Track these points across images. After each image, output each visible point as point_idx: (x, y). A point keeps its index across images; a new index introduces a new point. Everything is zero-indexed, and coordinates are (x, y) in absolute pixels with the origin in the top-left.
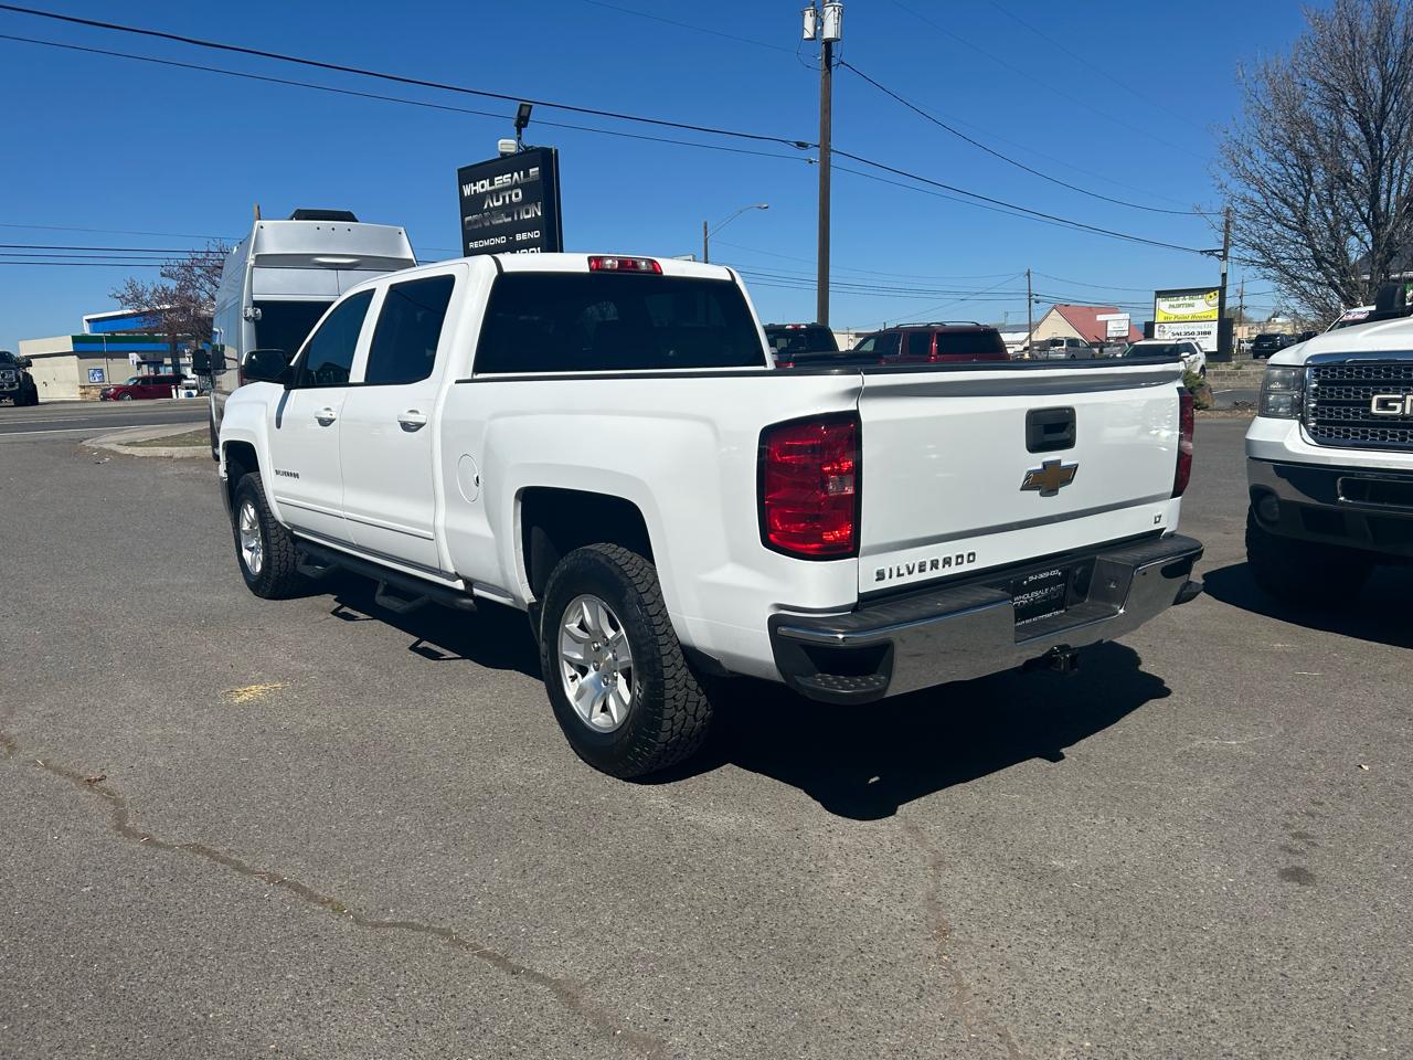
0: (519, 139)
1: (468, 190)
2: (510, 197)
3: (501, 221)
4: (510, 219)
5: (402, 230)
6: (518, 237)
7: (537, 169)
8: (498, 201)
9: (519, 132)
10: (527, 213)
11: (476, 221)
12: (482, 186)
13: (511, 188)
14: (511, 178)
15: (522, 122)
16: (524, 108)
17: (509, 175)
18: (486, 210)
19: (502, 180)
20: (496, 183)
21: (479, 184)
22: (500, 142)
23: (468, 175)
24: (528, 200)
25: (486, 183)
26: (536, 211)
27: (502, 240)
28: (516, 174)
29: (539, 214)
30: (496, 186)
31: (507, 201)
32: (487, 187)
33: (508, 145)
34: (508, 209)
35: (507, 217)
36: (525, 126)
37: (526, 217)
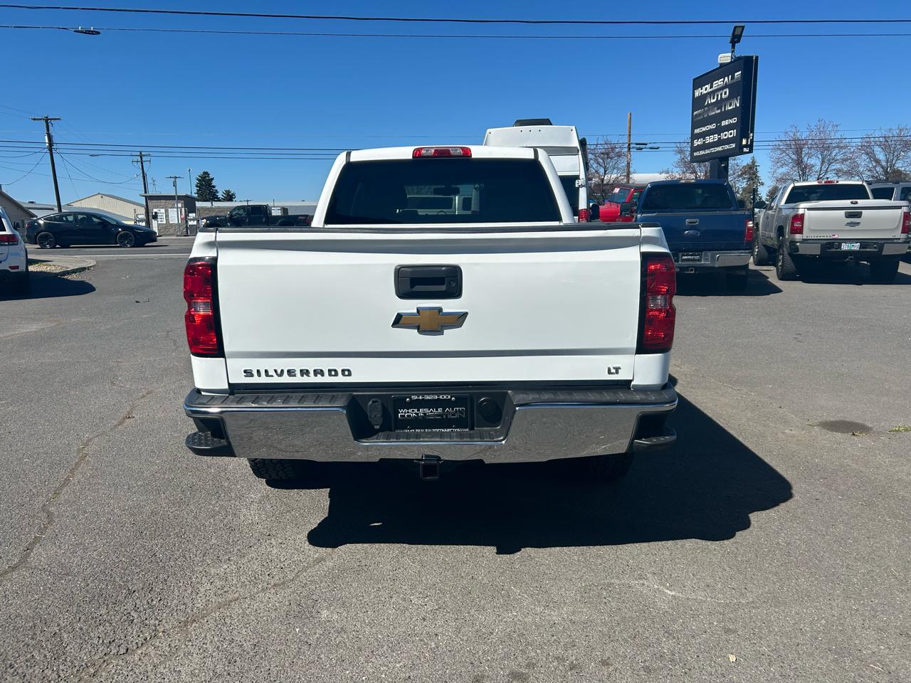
0: (733, 52)
1: (697, 94)
2: (721, 94)
3: (714, 113)
4: (719, 111)
5: (574, 128)
6: (724, 123)
7: (740, 72)
8: (714, 98)
9: (733, 47)
10: (730, 106)
11: (700, 115)
12: (706, 89)
13: (722, 88)
14: (723, 81)
15: (736, 39)
16: (737, 29)
17: (722, 79)
18: (706, 106)
19: (718, 83)
20: (714, 86)
21: (704, 88)
22: (720, 56)
23: (698, 83)
24: (731, 97)
25: (708, 86)
26: (737, 103)
27: (713, 126)
28: (726, 78)
29: (738, 105)
30: (714, 88)
31: (719, 99)
32: (709, 90)
33: (725, 58)
34: (719, 104)
35: (718, 109)
36: (738, 41)
37: (730, 108)
